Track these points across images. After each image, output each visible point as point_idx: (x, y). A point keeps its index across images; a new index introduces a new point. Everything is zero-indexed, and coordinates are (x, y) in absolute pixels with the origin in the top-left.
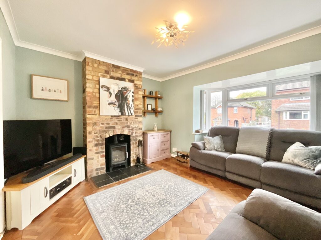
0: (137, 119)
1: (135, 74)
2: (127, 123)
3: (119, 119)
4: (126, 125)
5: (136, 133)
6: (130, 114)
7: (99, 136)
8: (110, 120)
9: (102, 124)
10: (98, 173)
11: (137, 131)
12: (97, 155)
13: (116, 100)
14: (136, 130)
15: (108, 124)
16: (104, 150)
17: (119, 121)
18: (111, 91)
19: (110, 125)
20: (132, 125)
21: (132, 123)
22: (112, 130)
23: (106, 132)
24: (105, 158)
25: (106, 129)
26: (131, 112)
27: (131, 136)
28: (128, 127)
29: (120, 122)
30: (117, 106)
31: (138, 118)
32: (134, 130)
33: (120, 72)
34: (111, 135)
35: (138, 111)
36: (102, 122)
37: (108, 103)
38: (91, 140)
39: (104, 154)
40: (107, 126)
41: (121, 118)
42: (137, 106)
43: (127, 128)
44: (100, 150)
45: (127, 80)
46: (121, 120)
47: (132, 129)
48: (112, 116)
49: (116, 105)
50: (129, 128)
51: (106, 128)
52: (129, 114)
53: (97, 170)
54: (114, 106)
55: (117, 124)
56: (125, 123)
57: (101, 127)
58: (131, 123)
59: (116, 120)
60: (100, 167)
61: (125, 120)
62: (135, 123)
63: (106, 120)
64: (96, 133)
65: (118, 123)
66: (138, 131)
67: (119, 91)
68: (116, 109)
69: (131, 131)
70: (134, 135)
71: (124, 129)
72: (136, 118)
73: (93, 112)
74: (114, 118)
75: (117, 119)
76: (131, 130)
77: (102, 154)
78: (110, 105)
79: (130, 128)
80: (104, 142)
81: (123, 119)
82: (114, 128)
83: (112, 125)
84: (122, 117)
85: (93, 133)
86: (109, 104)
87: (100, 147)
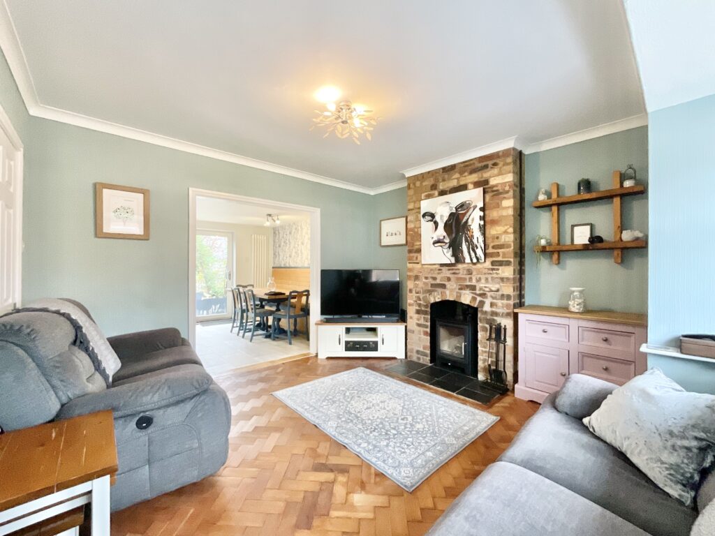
0: (494, 272)
1: (490, 163)
2: (471, 279)
3: (453, 269)
4: (468, 283)
5: (492, 305)
6: (475, 260)
7: (421, 298)
8: (437, 271)
9: (426, 278)
10: (419, 358)
11: (495, 301)
12: (418, 328)
13: (445, 234)
14: (492, 297)
15: (435, 279)
16: (429, 324)
17: (454, 273)
18: (437, 218)
19: (438, 281)
20: (481, 285)
21: (483, 281)
22: (440, 290)
23: (430, 292)
24: (429, 338)
25: (431, 287)
26: (476, 254)
27: (479, 309)
28: (473, 288)
29: (456, 276)
30: (448, 245)
31: (498, 269)
32: (487, 298)
33: (457, 175)
34: (437, 300)
35: (499, 251)
36: (426, 276)
37: (432, 241)
38: (412, 302)
39: (428, 330)
40: (434, 282)
41: (458, 269)
42: (497, 238)
43: (470, 290)
44: (422, 322)
45: (470, 186)
46: (457, 271)
47: (483, 295)
48: (442, 265)
49: (446, 243)
50: (475, 290)
51: (432, 285)
52: (471, 260)
53: (418, 352)
54: (441, 246)
55: (449, 279)
56: (465, 279)
57: (425, 283)
58: (479, 280)
59: (447, 272)
60: (421, 349)
61: (465, 272)
62: (490, 279)
63: (432, 272)
64: (418, 293)
65: (452, 279)
66: (500, 303)
67: (452, 215)
68: (445, 251)
69: (479, 299)
70: (487, 308)
71: (463, 292)
72: (493, 269)
73: (415, 258)
74: (444, 269)
75: (449, 270)
76: (480, 295)
77: (425, 329)
78: (436, 245)
79: (478, 292)
80: (429, 310)
81: (461, 271)
82: (443, 286)
83: (441, 281)
84: (460, 266)
85: (414, 292)
86: (434, 243)
87: (423, 316)
